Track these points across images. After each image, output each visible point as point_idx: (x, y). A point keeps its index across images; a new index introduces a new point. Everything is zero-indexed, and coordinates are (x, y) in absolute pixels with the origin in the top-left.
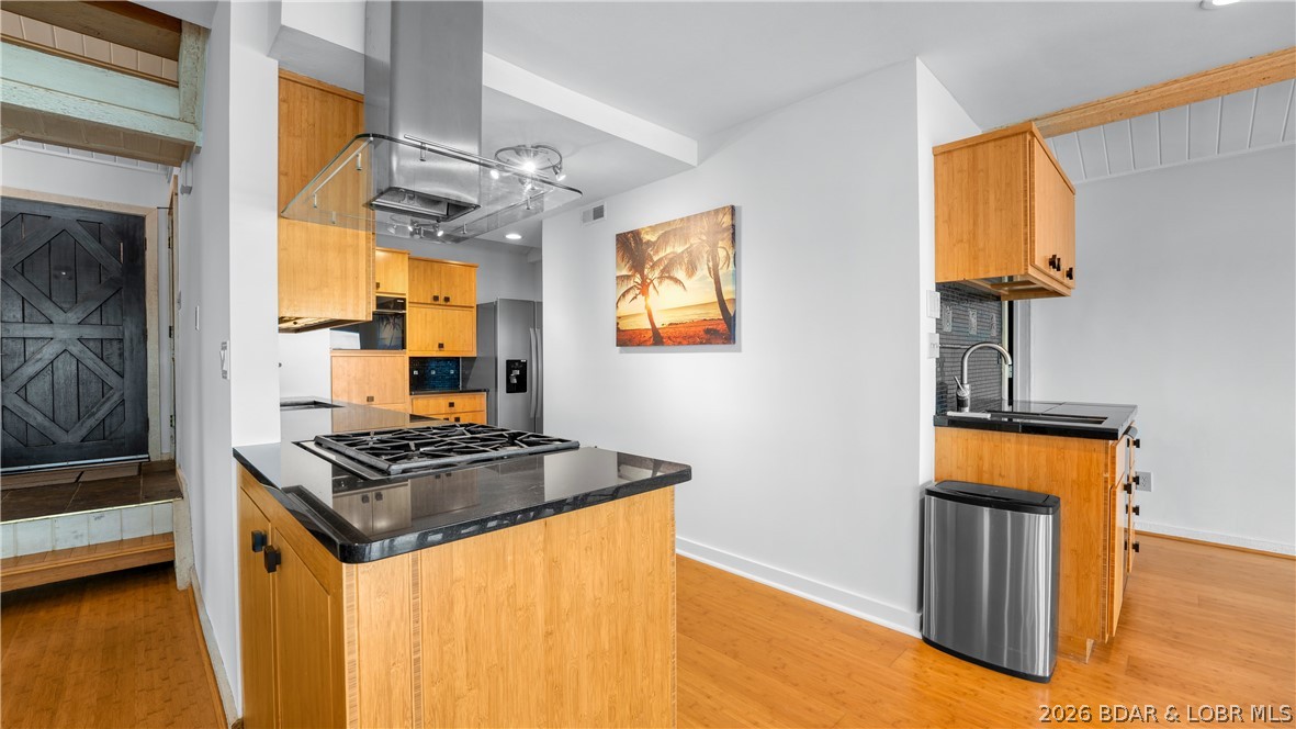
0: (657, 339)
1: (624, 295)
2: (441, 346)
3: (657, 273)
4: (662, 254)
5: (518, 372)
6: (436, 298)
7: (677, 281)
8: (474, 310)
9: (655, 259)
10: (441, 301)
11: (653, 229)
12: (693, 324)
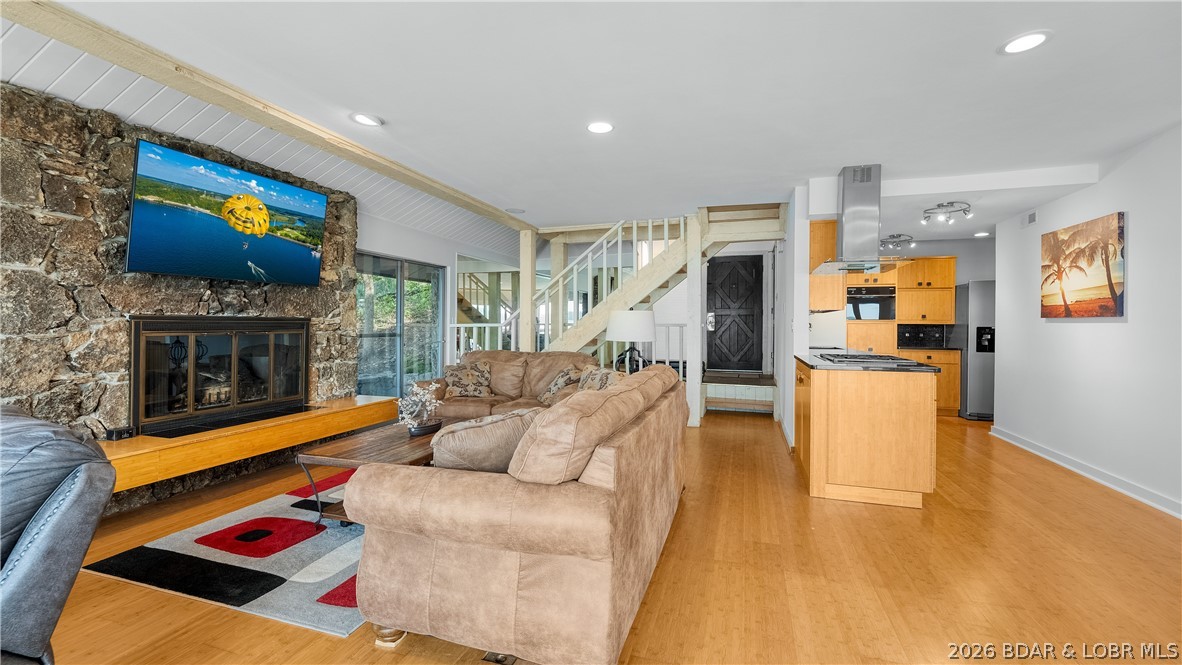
0: (1068, 312)
1: (1046, 280)
2: (924, 317)
3: (1068, 263)
4: (1071, 249)
5: (989, 337)
6: (920, 284)
7: (1081, 269)
8: (954, 291)
9: (1067, 253)
10: (924, 285)
11: (1066, 230)
12: (1091, 301)
